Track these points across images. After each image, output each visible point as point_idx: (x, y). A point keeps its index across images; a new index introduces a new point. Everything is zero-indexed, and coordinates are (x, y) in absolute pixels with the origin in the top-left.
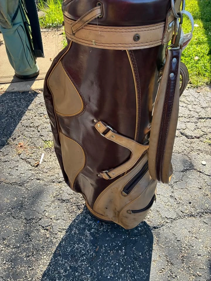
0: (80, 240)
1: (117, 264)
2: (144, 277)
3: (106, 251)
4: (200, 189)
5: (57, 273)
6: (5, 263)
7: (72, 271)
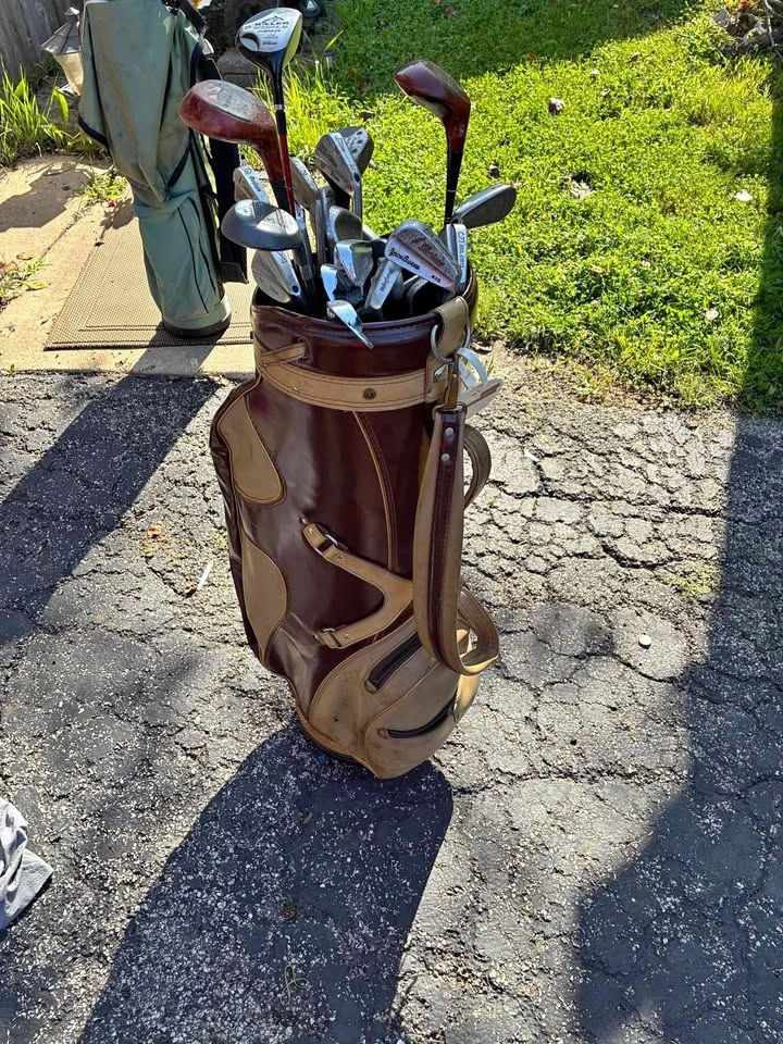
0: (270, 792)
1: (349, 860)
2: (407, 897)
3: (328, 827)
4: (614, 709)
5: (204, 858)
6: (85, 820)
7: (238, 859)
